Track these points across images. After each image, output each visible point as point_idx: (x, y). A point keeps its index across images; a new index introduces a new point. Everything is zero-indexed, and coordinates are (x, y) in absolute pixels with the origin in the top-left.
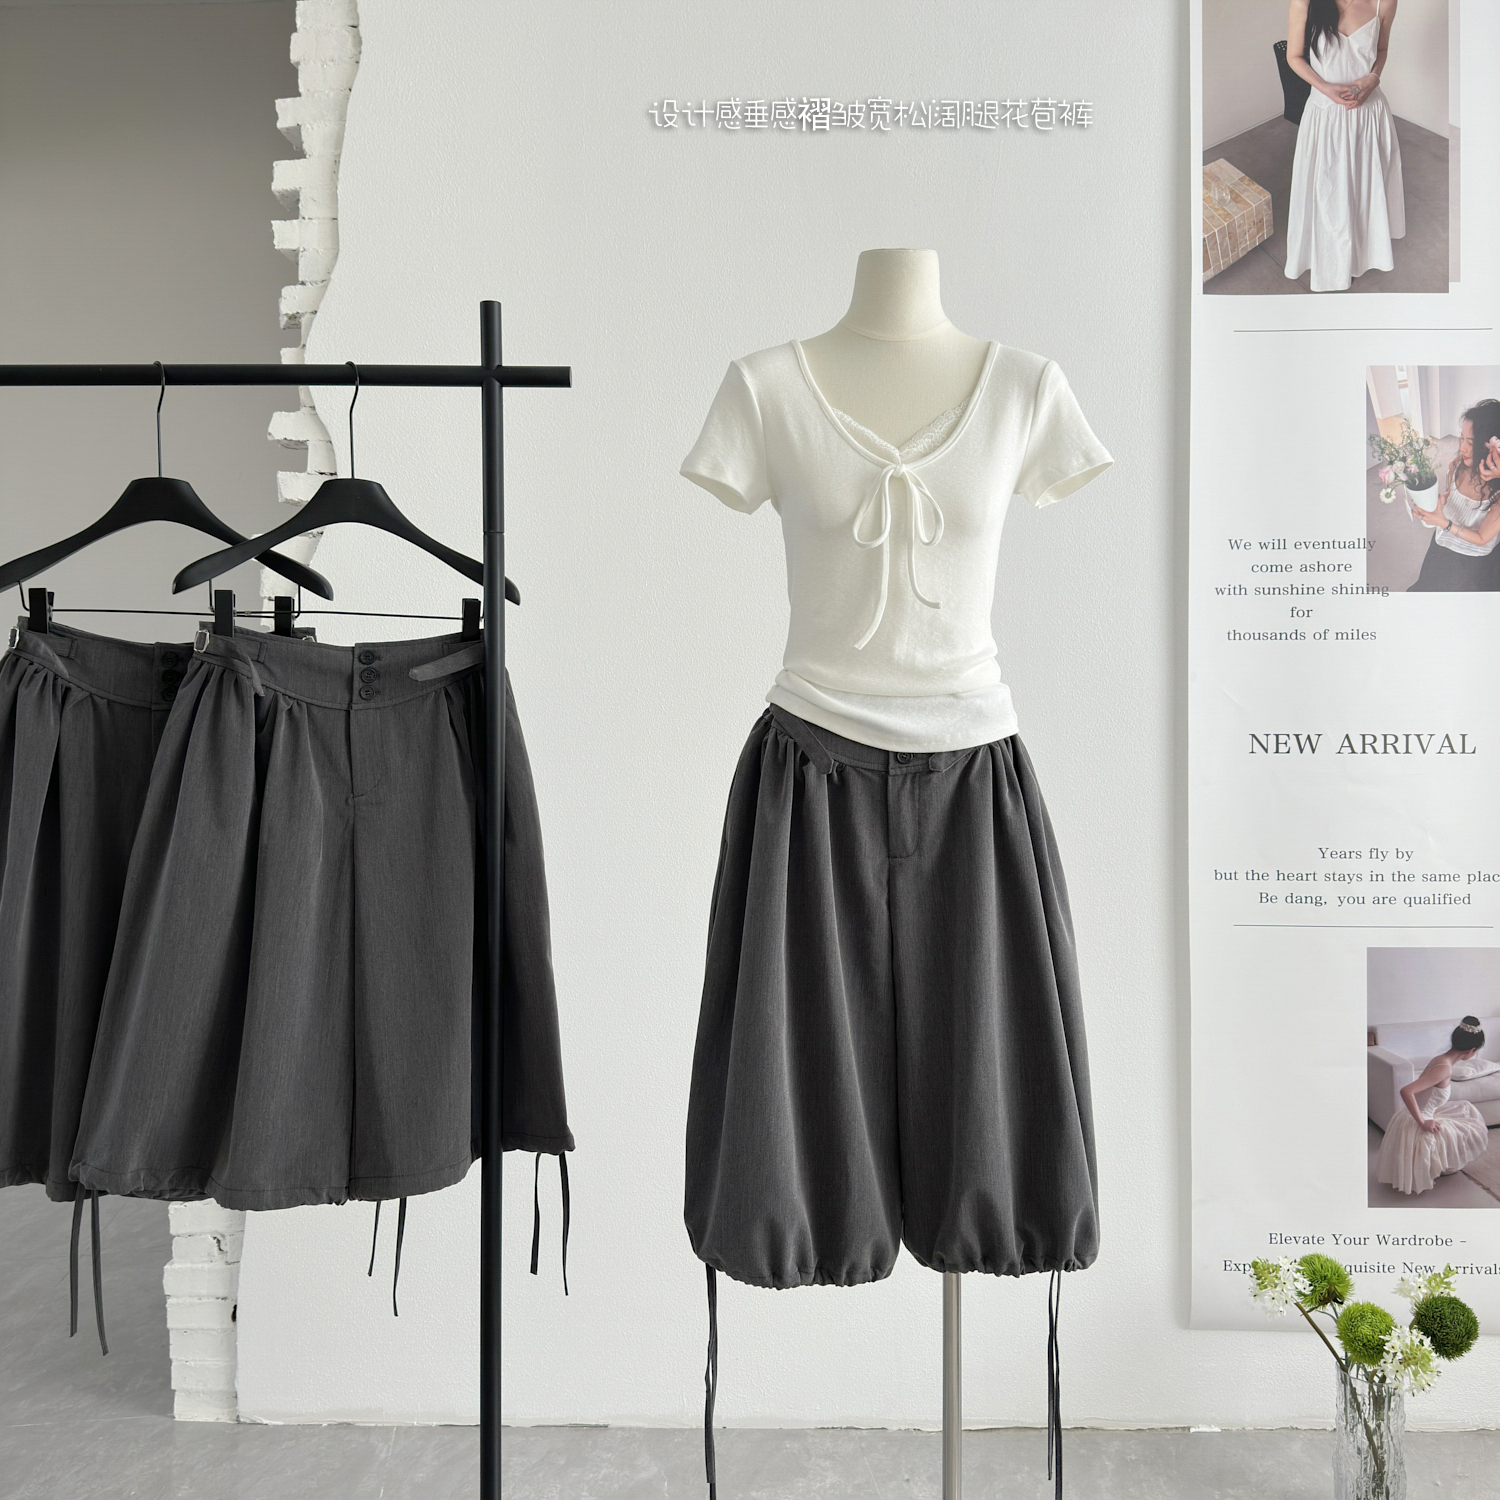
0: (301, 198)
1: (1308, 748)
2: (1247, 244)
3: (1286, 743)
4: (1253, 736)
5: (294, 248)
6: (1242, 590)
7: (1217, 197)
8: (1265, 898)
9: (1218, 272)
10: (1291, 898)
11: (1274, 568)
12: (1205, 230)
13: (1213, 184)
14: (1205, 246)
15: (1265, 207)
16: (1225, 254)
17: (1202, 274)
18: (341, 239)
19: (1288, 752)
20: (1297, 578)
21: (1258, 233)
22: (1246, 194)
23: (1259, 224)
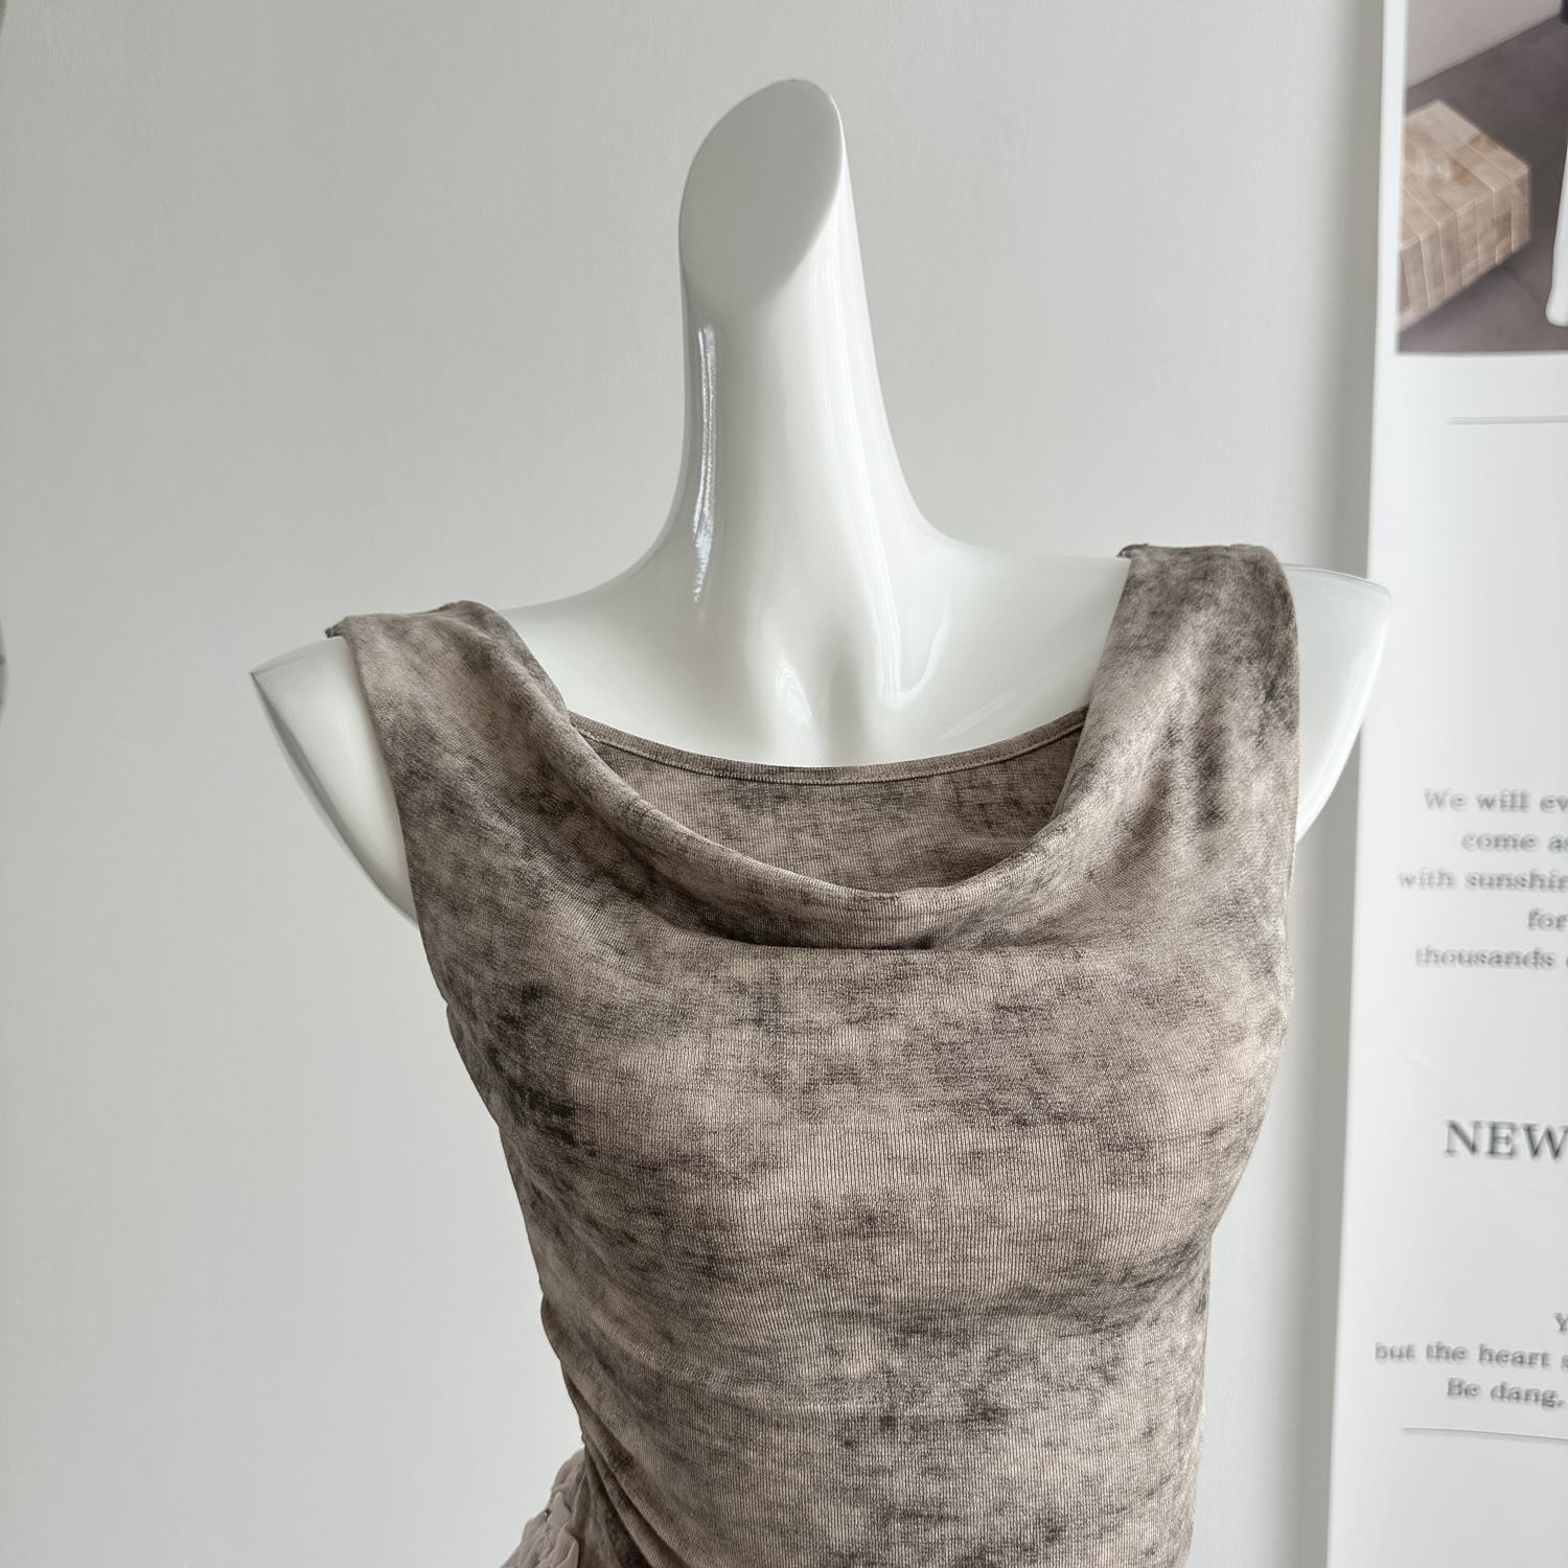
1: (1546, 1150)
2: (1481, 258)
3: (1508, 1140)
4: (1455, 1127)
6: (1445, 879)
7: (1428, 176)
8: (1458, 1389)
9: (1425, 313)
10: (1502, 1393)
11: (1502, 843)
12: (1406, 233)
13: (1422, 151)
14: (1403, 266)
15: (1516, 191)
16: (1438, 280)
17: (1397, 315)
19: (1512, 1154)
20: (1544, 861)
21: (1500, 239)
22: (1483, 168)
23: (1504, 223)
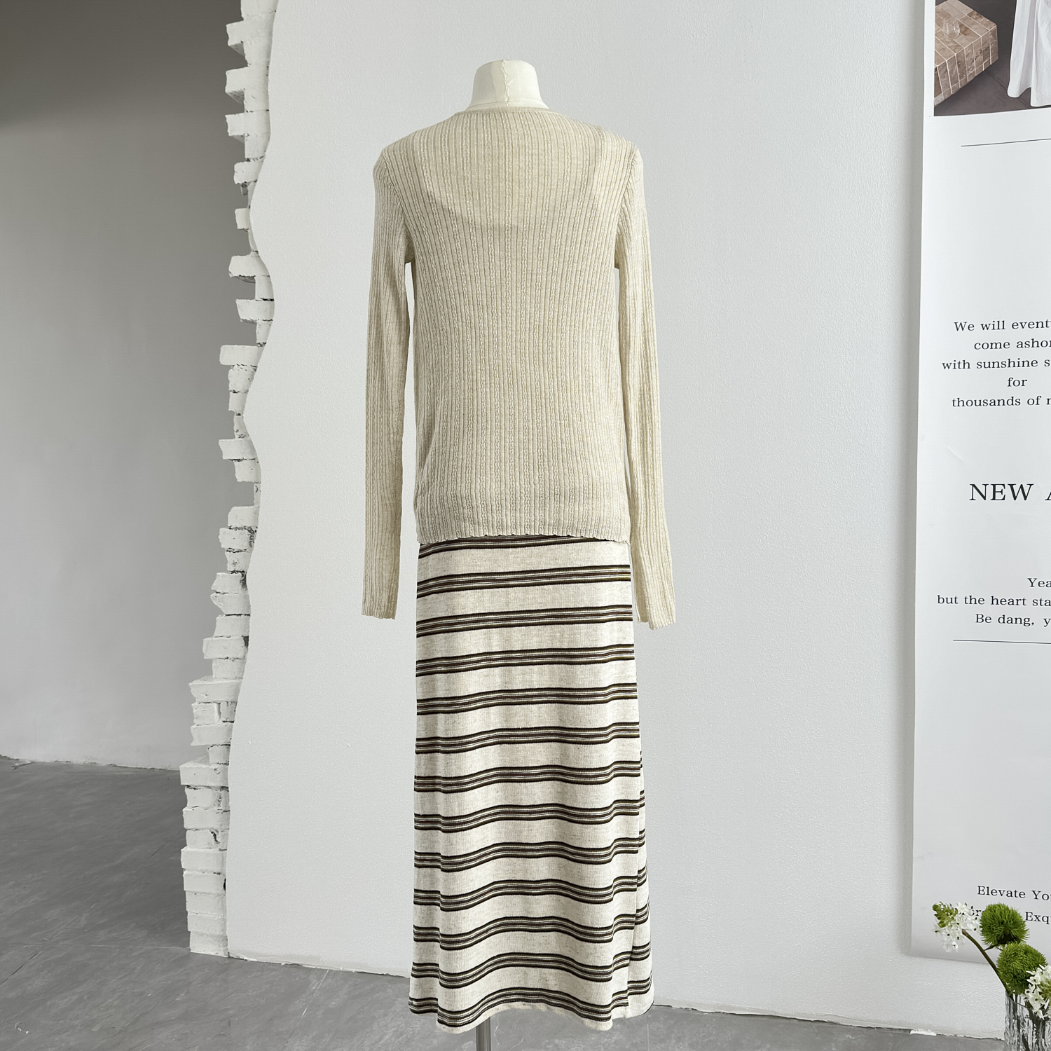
0: (245, 97)
1: (1020, 495)
2: (974, 69)
3: (1001, 492)
4: (974, 486)
5: (242, 134)
6: (965, 365)
7: (948, 32)
8: (980, 618)
9: (947, 96)
10: (1003, 619)
11: (994, 345)
12: (937, 61)
13: (944, 21)
14: (936, 74)
15: (991, 37)
16: (954, 81)
17: (933, 99)
18: (271, 125)
19: (1003, 499)
20: (1014, 354)
21: (984, 60)
22: (975, 26)
23: (985, 52)
